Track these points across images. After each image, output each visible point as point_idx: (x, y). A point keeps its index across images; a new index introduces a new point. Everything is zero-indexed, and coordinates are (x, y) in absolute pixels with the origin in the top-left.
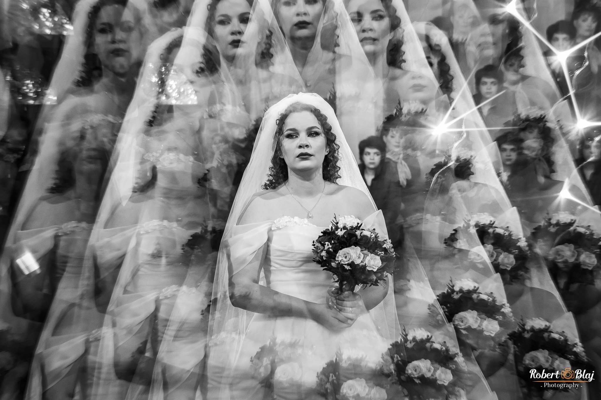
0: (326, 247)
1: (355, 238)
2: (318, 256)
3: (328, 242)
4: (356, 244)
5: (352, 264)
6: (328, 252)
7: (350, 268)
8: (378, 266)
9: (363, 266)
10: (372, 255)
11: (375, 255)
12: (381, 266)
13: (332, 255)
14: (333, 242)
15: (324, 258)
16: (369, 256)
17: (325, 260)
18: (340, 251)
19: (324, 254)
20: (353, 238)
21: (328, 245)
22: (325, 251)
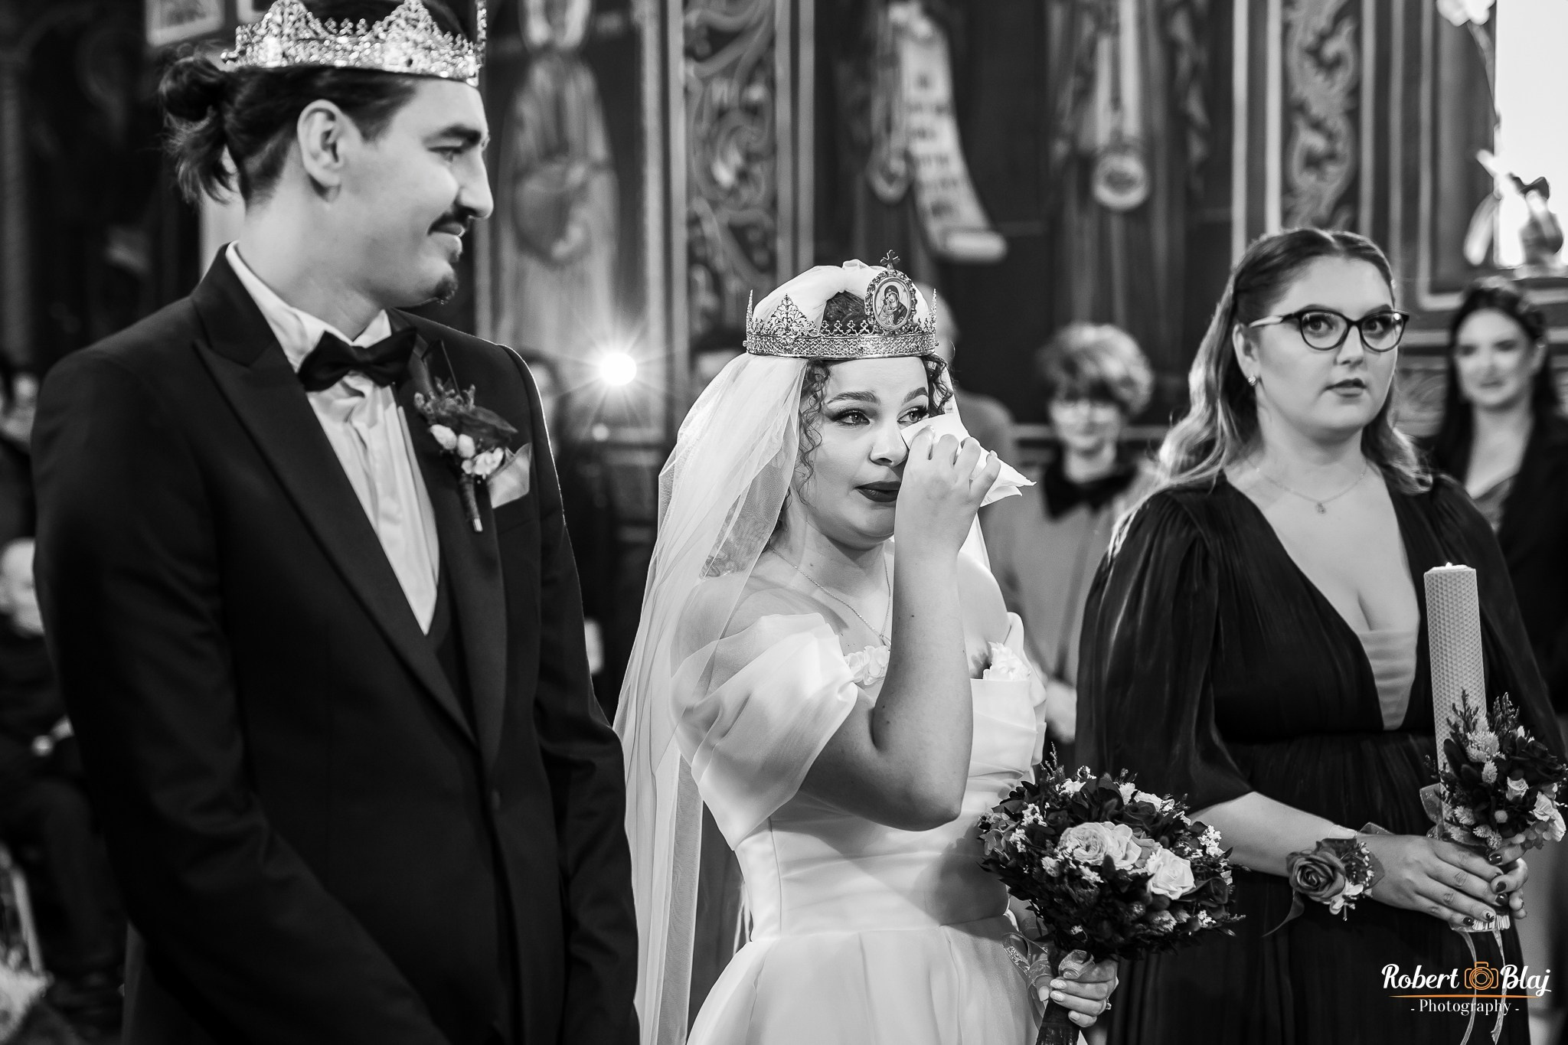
0: (1028, 819)
1: (1115, 801)
2: (999, 846)
3: (1033, 805)
4: (1117, 819)
5: (1106, 867)
6: (1032, 830)
7: (1098, 879)
8: (1183, 888)
9: (1137, 877)
10: (1167, 852)
11: (1176, 854)
12: (1193, 888)
13: (1043, 839)
14: (1048, 805)
15: (1018, 847)
16: (1158, 853)
17: (1022, 853)
18: (1069, 829)
19: (1019, 835)
20: (1110, 802)
21: (1033, 812)
22: (1023, 831)
